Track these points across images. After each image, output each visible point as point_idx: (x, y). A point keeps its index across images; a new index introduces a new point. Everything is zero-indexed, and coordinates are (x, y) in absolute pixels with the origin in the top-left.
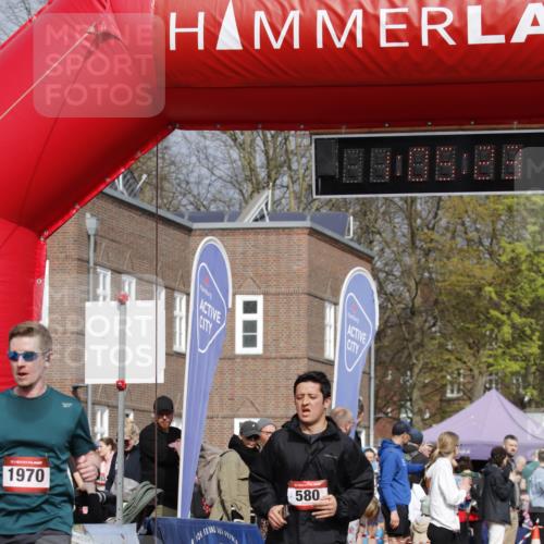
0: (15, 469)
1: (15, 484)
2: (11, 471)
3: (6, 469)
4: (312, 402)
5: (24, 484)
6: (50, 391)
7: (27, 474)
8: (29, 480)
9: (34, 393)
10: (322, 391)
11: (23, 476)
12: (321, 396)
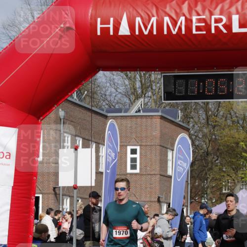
0: (118, 231)
1: (118, 236)
2: (116, 231)
3: (114, 231)
4: (231, 203)
5: (121, 236)
6: (129, 201)
7: (122, 232)
8: (123, 234)
9: (124, 202)
10: (235, 200)
11: (120, 233)
12: (234, 202)
